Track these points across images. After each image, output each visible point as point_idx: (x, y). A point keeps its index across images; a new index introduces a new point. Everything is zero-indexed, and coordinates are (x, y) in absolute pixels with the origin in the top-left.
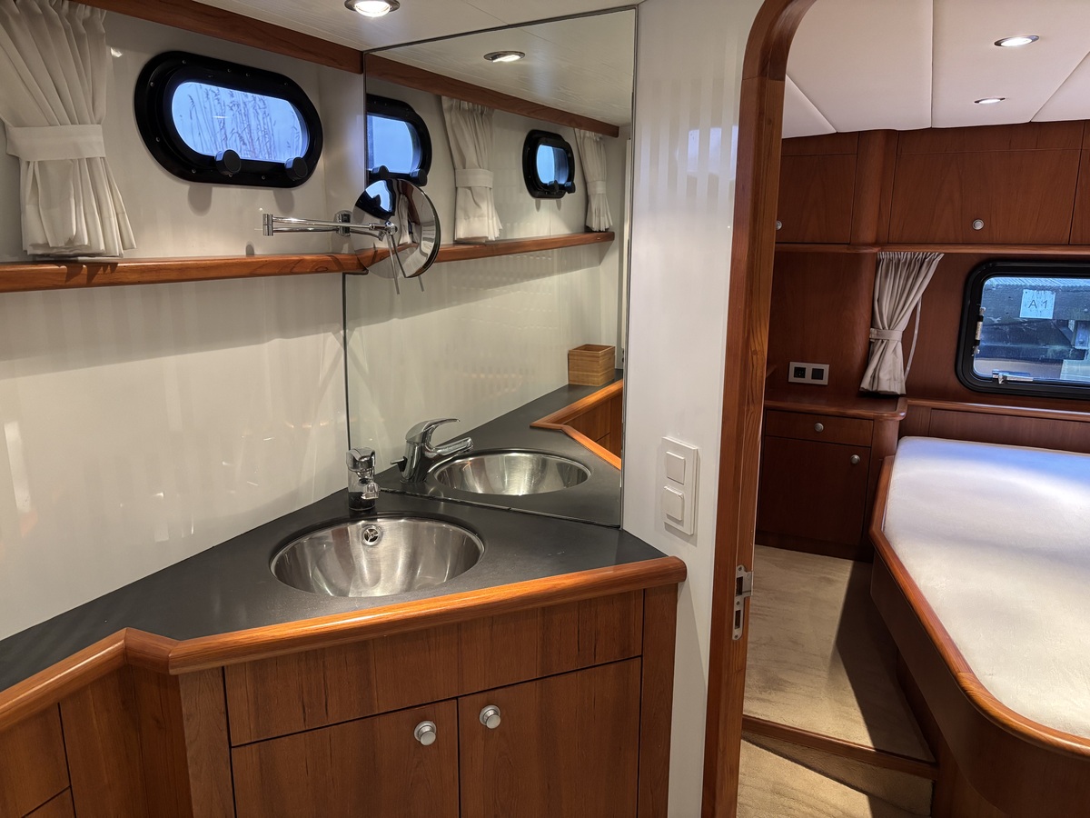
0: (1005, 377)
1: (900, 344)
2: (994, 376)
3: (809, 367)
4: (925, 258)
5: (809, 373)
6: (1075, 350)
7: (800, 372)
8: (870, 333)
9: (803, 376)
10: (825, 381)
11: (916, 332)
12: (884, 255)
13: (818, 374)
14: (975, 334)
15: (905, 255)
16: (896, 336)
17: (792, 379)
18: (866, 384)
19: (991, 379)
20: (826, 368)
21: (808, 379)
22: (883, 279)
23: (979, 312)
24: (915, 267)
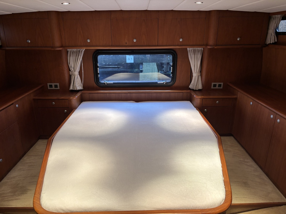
0: (107, 83)
1: (79, 76)
2: (104, 83)
3: (53, 84)
4: (80, 50)
5: (53, 86)
6: (140, 70)
7: (51, 86)
8: (70, 73)
9: (52, 87)
10: (59, 88)
11: (83, 71)
12: (68, 50)
13: (56, 86)
14: (97, 71)
15: (75, 50)
16: (77, 73)
17: (49, 88)
18: (71, 88)
19: (103, 83)
20: (58, 84)
21: (54, 88)
22: (69, 57)
23: (97, 65)
24: (78, 53)
